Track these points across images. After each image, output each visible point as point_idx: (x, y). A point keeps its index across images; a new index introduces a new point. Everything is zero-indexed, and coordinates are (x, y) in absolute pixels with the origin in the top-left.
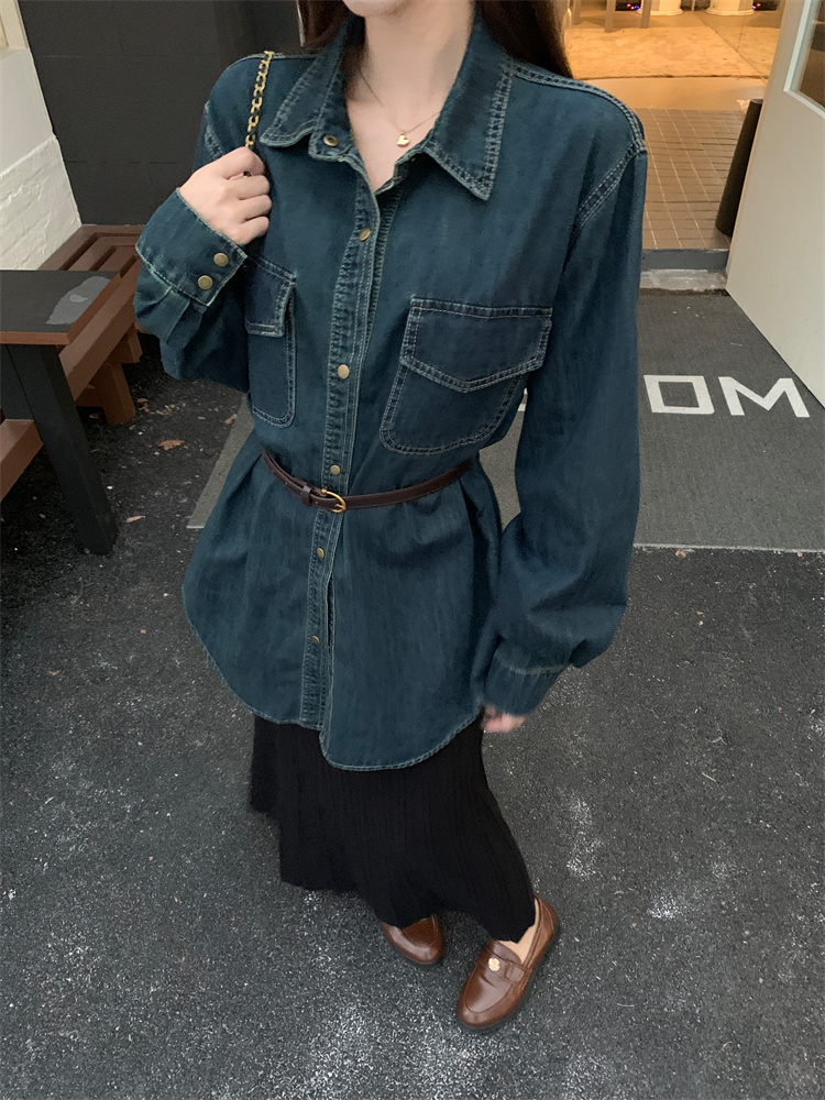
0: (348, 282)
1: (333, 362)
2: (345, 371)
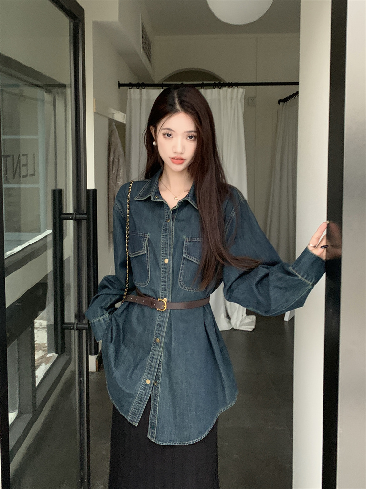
0: (165, 234)
1: (162, 259)
2: (166, 261)
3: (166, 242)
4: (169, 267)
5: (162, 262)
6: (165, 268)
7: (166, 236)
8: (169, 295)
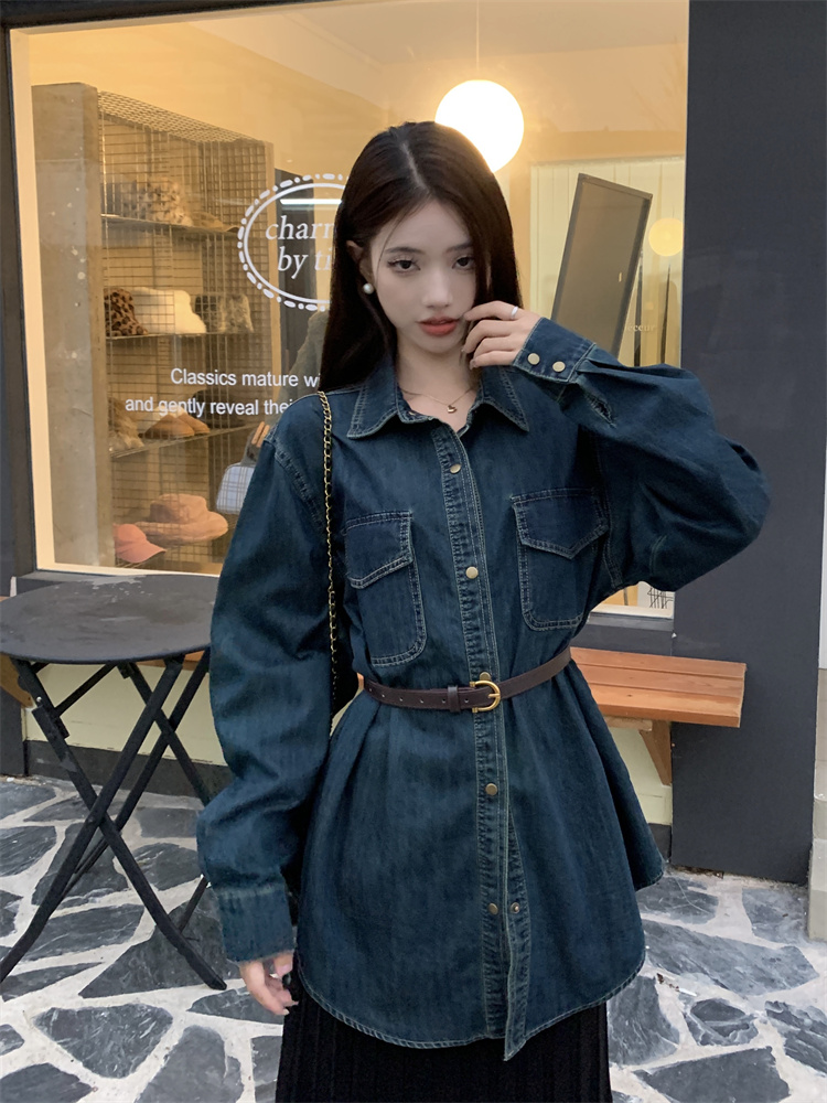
2: (472, 572)
3: (464, 522)
4: (483, 586)
5: (461, 576)
6: (472, 593)
7: (459, 506)
8: (493, 660)
